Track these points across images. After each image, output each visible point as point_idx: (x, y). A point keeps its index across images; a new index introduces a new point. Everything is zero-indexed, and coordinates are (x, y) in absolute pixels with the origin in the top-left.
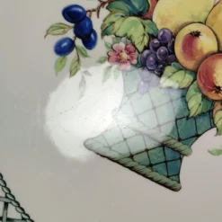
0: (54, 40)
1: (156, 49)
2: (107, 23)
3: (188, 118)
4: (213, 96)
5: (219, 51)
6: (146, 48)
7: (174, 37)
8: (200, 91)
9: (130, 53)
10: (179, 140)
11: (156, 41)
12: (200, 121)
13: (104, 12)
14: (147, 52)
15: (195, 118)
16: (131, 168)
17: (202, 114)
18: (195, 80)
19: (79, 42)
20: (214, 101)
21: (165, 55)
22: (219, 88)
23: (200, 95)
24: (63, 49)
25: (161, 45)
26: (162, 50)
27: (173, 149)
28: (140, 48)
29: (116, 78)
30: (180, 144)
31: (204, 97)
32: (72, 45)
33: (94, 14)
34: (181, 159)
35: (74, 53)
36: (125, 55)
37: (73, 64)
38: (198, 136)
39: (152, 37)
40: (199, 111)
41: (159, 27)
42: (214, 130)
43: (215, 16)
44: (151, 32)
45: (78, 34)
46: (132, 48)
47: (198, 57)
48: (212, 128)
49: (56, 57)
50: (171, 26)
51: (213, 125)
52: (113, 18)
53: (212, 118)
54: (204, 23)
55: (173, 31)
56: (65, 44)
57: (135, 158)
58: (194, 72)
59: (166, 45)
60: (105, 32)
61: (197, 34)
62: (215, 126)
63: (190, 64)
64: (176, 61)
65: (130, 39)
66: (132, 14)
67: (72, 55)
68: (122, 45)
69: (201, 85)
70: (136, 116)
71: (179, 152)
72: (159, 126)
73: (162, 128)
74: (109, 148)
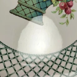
3: (43, 2)
12: (47, 2)
15: (45, 2)
16: (26, 19)
27: (39, 12)
30: (41, 10)
38: (47, 7)
57: (27, 15)
62: (53, 4)
70: (26, 2)
71: (41, 13)
72: (34, 5)
73: (35, 5)
74: (18, 12)
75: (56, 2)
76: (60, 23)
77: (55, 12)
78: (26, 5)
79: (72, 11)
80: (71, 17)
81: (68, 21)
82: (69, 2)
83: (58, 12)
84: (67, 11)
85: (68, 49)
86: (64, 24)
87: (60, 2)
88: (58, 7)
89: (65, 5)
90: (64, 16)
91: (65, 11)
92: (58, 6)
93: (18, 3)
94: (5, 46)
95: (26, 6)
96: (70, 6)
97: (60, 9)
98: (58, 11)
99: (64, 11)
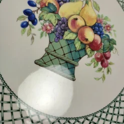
0: (20, 22)
1: (61, 25)
2: (41, 15)
3: (76, 51)
4: (85, 42)
5: (86, 25)
6: (57, 25)
7: (67, 20)
8: (80, 41)
9: (50, 27)
10: (73, 60)
11: (60, 22)
12: (81, 52)
13: (40, 12)
14: (57, 26)
15: (78, 51)
17: (82, 49)
18: (77, 36)
19: (30, 23)
20: (85, 44)
21: (64, 27)
22: (87, 39)
24: (24, 26)
25: (62, 23)
26: (63, 25)
27: (71, 64)
28: (55, 25)
29: (46, 36)
31: (81, 43)
32: (27, 24)
33: (36, 12)
34: (74, 68)
35: (29, 27)
37: (28, 31)
38: (80, 58)
39: (59, 20)
40: (80, 48)
41: (61, 17)
42: (87, 56)
43: (83, 12)
44: (58, 18)
45: (30, 20)
46: (51, 25)
47: (78, 28)
49: (21, 28)
50: (66, 16)
51: (86, 54)
52: (43, 14)
53: (85, 51)
54: (79, 15)
55: (67, 18)
56: (25, 24)
58: (77, 33)
59: (64, 23)
60: (40, 19)
61: (76, 19)
63: (75, 30)
64: (69, 29)
65: (50, 21)
66: (50, 12)
68: (47, 24)
69: (80, 39)
70: (55, 51)
71: (73, 65)
72: (64, 54)
73: (66, 55)
74: (45, 63)
75: (91, 53)
76: (95, 79)
77: (90, 65)
78: (55, 54)
79: (110, 64)
80: (108, 71)
81: (104, 77)
82: (107, 53)
83: (93, 65)
84: (104, 64)
85: (104, 111)
86: (99, 79)
87: (95, 52)
88: (93, 59)
89: (102, 57)
90: (100, 70)
91: (102, 64)
92: (93, 57)
93: (45, 52)
94: (28, 106)
95: (54, 56)
96: (108, 58)
97: (96, 61)
98: (93, 63)
99: (100, 63)
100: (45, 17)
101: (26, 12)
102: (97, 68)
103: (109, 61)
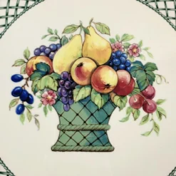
0: (14, 109)
1: (63, 85)
2: (33, 86)
3: (98, 110)
4: (106, 91)
5: (98, 66)
6: (58, 87)
7: (69, 73)
8: (98, 93)
9: (51, 94)
10: (100, 124)
11: (61, 81)
12: (106, 108)
13: (30, 83)
14: (60, 89)
15: (102, 108)
16: (81, 151)
17: (106, 103)
18: (92, 88)
19: (25, 103)
20: (108, 94)
21: (69, 85)
22: (108, 85)
23: (99, 95)
24: (20, 111)
25: (65, 81)
26: (67, 83)
27: (99, 130)
28: (56, 89)
29: (51, 110)
30: (101, 125)
31: (102, 94)
32: (23, 106)
33: (26, 86)
34: (106, 133)
35: (26, 109)
36: (50, 97)
37: (27, 115)
38: (109, 116)
39: (58, 80)
40: (103, 103)
41: (60, 73)
42: (117, 108)
43: (86, 49)
44: (57, 78)
45: (23, 100)
46: (51, 91)
47: (88, 76)
48: (115, 108)
49: (19, 116)
50: (65, 69)
51: (115, 106)
52: (35, 83)
53: (112, 103)
54: (82, 57)
55: (67, 71)
56: (20, 108)
57: (80, 144)
58: (90, 85)
59: (68, 80)
60: (35, 92)
61: (81, 65)
62: (117, 106)
63: (85, 82)
64: (77, 84)
65: (48, 88)
66: (43, 76)
67: (26, 111)
68: (46, 93)
69: (97, 89)
70: (70, 123)
71: (103, 130)
72: (85, 122)
73: (87, 122)
74: (65, 145)
75: (121, 101)
76: (143, 135)
77: (127, 119)
78: (73, 128)
79: (158, 103)
80: (160, 115)
81: (156, 126)
82: (147, 90)
83: (131, 116)
84: (148, 107)
86: (150, 133)
87: (128, 97)
88: (129, 108)
89: (141, 99)
90: (146, 119)
91: (145, 109)
92: (128, 105)
93: (58, 131)
95: (72, 130)
96: (151, 97)
97: (134, 110)
98: (131, 114)
99: (141, 109)
100: (39, 86)
101: (15, 93)
102: (140, 119)
103: (155, 99)
